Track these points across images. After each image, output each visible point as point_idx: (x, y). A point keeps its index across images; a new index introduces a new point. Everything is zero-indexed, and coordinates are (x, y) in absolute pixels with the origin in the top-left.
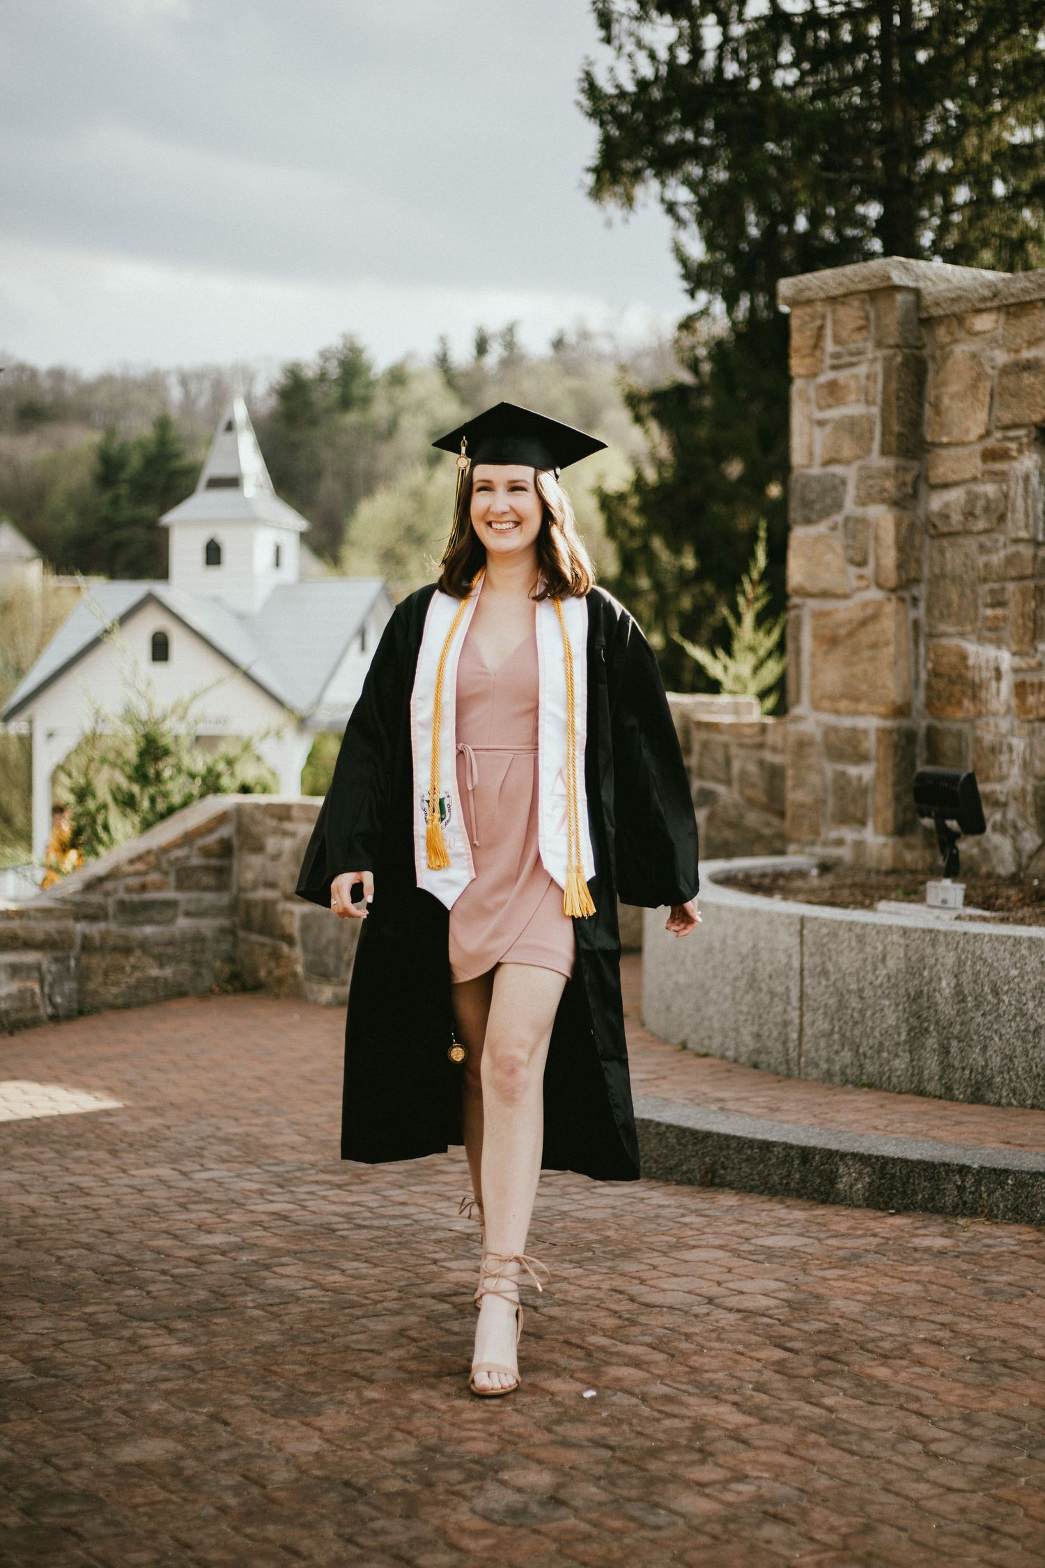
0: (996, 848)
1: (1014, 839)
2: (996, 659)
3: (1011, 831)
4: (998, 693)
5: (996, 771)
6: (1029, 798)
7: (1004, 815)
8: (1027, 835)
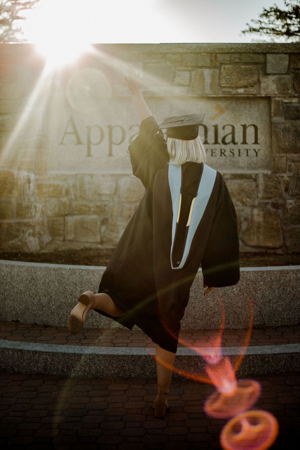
0: (30, 241)
1: (39, 238)
2: (28, 176)
3: (38, 236)
4: (29, 187)
5: (29, 215)
6: (45, 224)
7: (34, 230)
8: (45, 236)
